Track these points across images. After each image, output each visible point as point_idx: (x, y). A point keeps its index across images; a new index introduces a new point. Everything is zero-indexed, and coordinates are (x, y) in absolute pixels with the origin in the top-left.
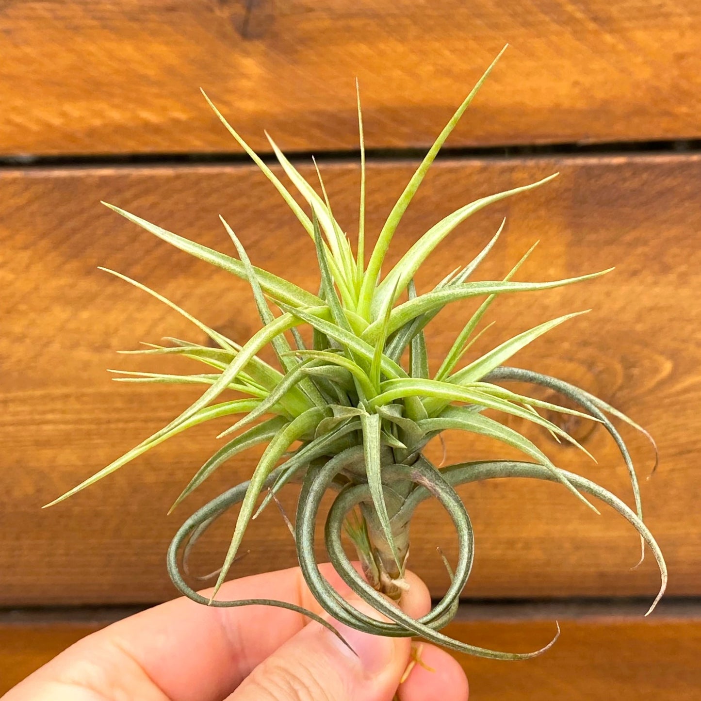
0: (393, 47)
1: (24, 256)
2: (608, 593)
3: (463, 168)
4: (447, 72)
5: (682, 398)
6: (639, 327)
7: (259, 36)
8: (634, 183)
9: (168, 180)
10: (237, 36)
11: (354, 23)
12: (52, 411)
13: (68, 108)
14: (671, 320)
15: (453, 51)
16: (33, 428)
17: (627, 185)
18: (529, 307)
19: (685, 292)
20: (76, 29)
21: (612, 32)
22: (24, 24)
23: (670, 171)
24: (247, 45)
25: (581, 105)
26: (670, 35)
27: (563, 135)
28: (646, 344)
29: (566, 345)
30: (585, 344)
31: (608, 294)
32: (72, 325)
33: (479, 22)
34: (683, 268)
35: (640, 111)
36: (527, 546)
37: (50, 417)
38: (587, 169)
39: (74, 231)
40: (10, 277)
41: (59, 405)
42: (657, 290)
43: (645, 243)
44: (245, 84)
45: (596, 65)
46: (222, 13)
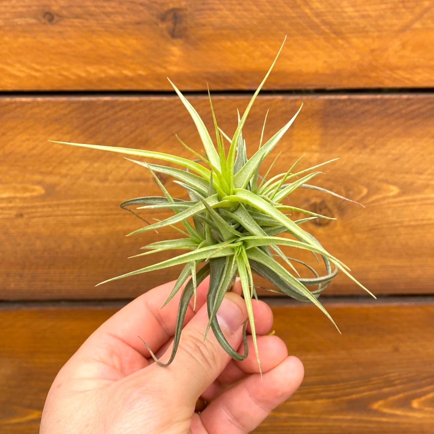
0: (242, 44)
2: (337, 293)
3: (273, 100)
5: (371, 205)
6: (353, 173)
7: (180, 37)
8: (351, 108)
9: (136, 103)
10: (169, 37)
11: (225, 32)
12: (80, 210)
13: (89, 68)
14: (367, 170)
16: (71, 217)
17: (348, 108)
19: (374, 157)
20: (93, 32)
21: (342, 38)
22: (68, 29)
23: (367, 102)
24: (175, 41)
25: (327, 72)
26: (369, 41)
27: (320, 85)
28: (355, 181)
29: (320, 181)
30: (328, 180)
32: (90, 170)
34: (373, 146)
35: (354, 75)
37: (79, 212)
38: (330, 101)
39: (92, 126)
41: (83, 207)
42: (361, 156)
43: (356, 134)
44: (173, 59)
45: (335, 53)
46: (163, 26)
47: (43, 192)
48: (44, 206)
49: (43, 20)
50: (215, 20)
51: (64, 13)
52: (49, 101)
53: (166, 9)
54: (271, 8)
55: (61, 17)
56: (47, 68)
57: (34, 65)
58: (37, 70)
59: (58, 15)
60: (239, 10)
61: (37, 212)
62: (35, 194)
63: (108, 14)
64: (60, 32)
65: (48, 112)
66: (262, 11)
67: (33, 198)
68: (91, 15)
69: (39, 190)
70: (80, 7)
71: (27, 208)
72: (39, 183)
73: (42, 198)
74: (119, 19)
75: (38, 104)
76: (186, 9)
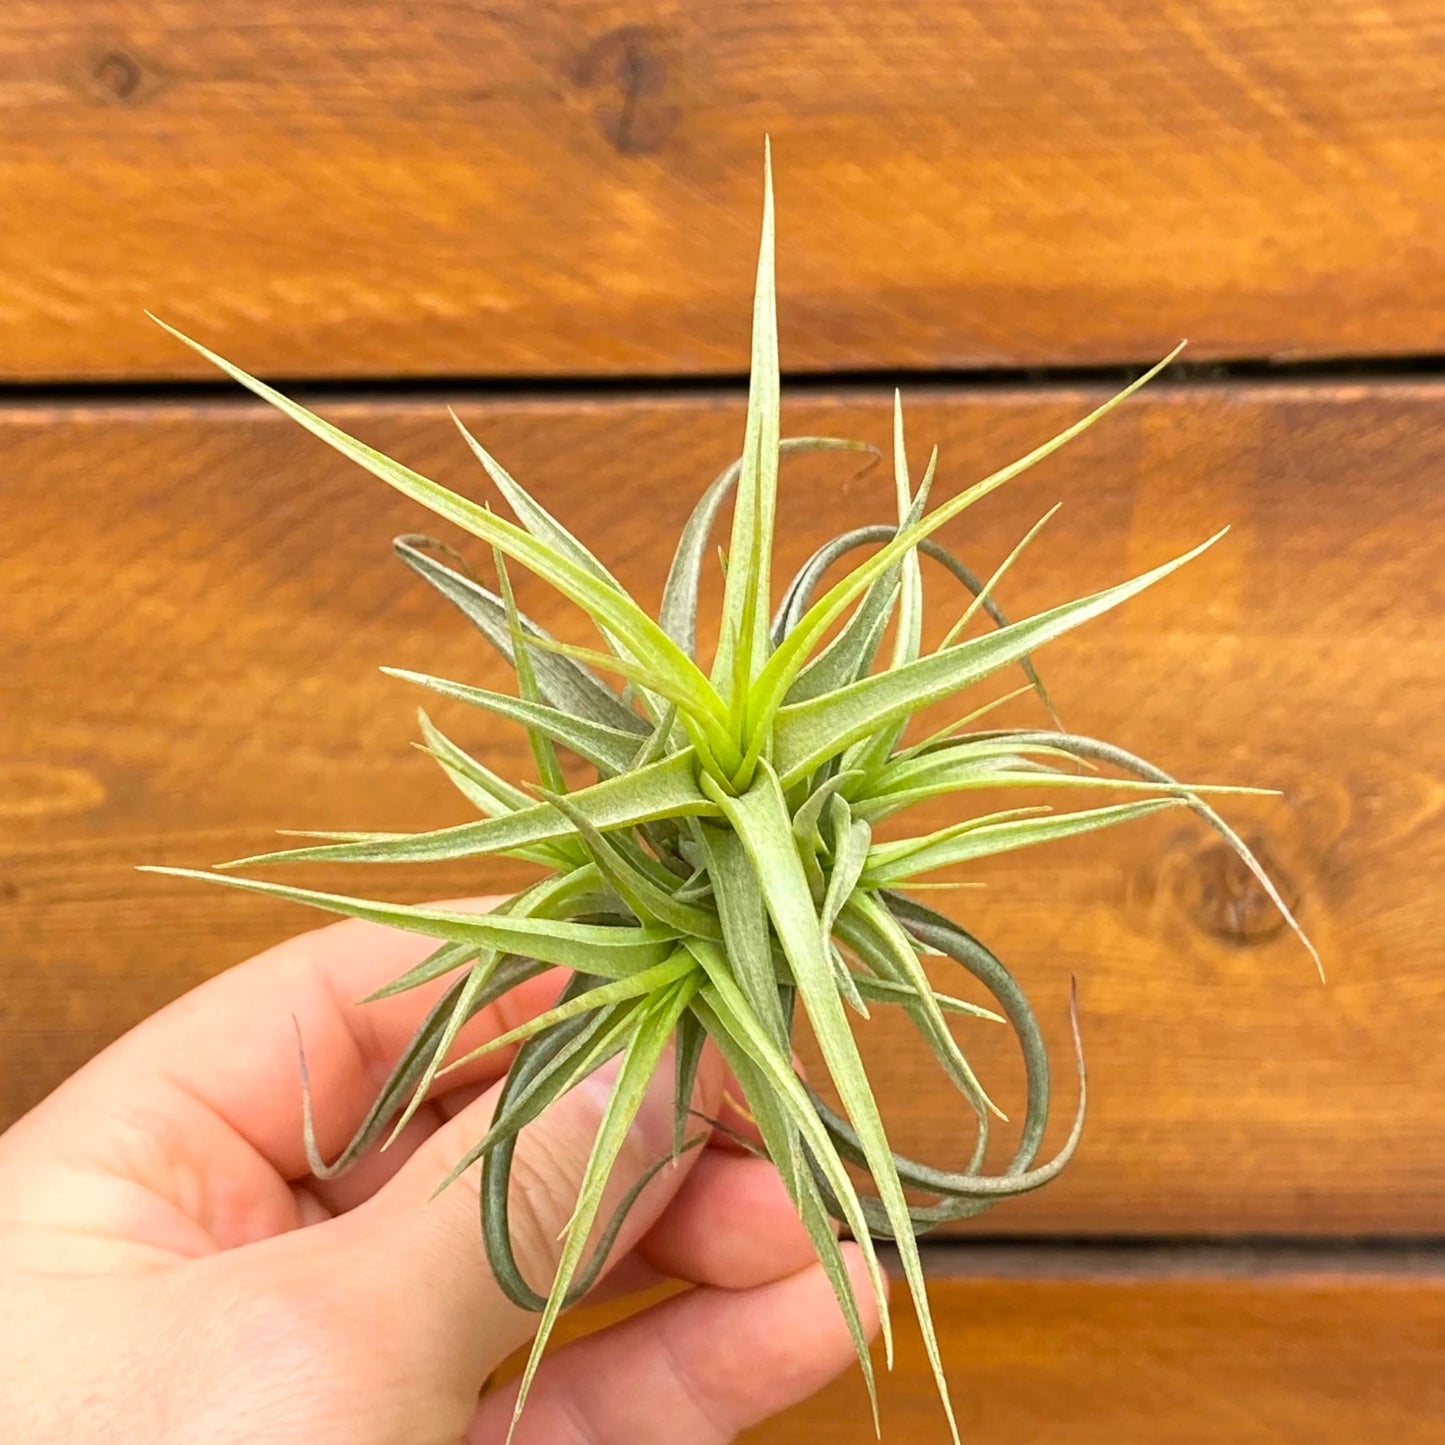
0: (912, 171)
1: (195, 573)
3: (1046, 407)
4: (1016, 220)
6: (1384, 719)
7: (653, 149)
8: (1381, 438)
10: (607, 149)
11: (837, 123)
13: (281, 286)
15: (1029, 178)
17: (1364, 441)
18: (1170, 676)
20: (297, 134)
21: (1344, 141)
22: (198, 123)
24: (628, 165)
25: (1278, 284)
27: (1241, 344)
28: (1395, 751)
29: (1240, 753)
30: (1278, 749)
31: (1325, 654)
32: (286, 706)
33: (1079, 121)
35: (1392, 297)
36: (1159, 1136)
38: (1290, 411)
39: (293, 524)
40: (168, 611)
42: (1420, 646)
43: (1398, 554)
44: (624, 242)
45: (1309, 206)
46: (580, 104)
47: (97, 794)
48: (99, 856)
49: (96, 90)
50: (798, 74)
51: (181, 55)
52: (122, 425)
53: (593, 31)
54: (1033, 18)
55: (170, 75)
56: (113, 285)
57: (61, 277)
58: (74, 298)
59: (157, 68)
60: (900, 30)
61: (70, 878)
62: (66, 803)
63: (357, 61)
64: (165, 139)
65: (116, 467)
66: (999, 32)
67: (56, 822)
68: (292, 63)
69: (84, 789)
70: (243, 31)
71: (33, 860)
72: (84, 759)
73: (92, 819)
74: (404, 78)
75: (80, 438)
76: (677, 32)
